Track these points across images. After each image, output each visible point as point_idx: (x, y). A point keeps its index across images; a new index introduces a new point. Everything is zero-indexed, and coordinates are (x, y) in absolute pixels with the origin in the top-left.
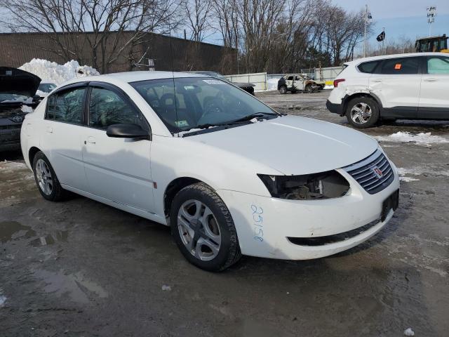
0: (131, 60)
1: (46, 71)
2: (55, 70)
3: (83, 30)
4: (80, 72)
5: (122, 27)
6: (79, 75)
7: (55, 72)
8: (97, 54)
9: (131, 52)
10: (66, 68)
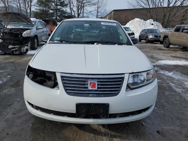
0: (182, 20)
1: (138, 23)
2: (142, 23)
3: (163, 6)
4: (152, 24)
5: (182, 4)
6: (151, 25)
7: (141, 24)
8: (166, 17)
9: (184, 16)
10: (147, 23)
